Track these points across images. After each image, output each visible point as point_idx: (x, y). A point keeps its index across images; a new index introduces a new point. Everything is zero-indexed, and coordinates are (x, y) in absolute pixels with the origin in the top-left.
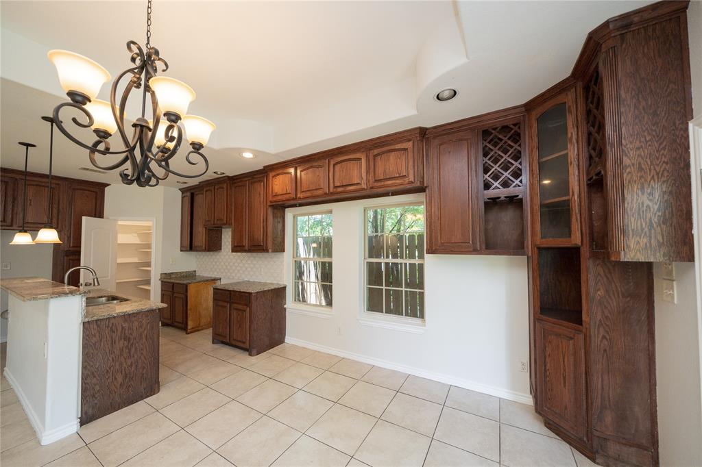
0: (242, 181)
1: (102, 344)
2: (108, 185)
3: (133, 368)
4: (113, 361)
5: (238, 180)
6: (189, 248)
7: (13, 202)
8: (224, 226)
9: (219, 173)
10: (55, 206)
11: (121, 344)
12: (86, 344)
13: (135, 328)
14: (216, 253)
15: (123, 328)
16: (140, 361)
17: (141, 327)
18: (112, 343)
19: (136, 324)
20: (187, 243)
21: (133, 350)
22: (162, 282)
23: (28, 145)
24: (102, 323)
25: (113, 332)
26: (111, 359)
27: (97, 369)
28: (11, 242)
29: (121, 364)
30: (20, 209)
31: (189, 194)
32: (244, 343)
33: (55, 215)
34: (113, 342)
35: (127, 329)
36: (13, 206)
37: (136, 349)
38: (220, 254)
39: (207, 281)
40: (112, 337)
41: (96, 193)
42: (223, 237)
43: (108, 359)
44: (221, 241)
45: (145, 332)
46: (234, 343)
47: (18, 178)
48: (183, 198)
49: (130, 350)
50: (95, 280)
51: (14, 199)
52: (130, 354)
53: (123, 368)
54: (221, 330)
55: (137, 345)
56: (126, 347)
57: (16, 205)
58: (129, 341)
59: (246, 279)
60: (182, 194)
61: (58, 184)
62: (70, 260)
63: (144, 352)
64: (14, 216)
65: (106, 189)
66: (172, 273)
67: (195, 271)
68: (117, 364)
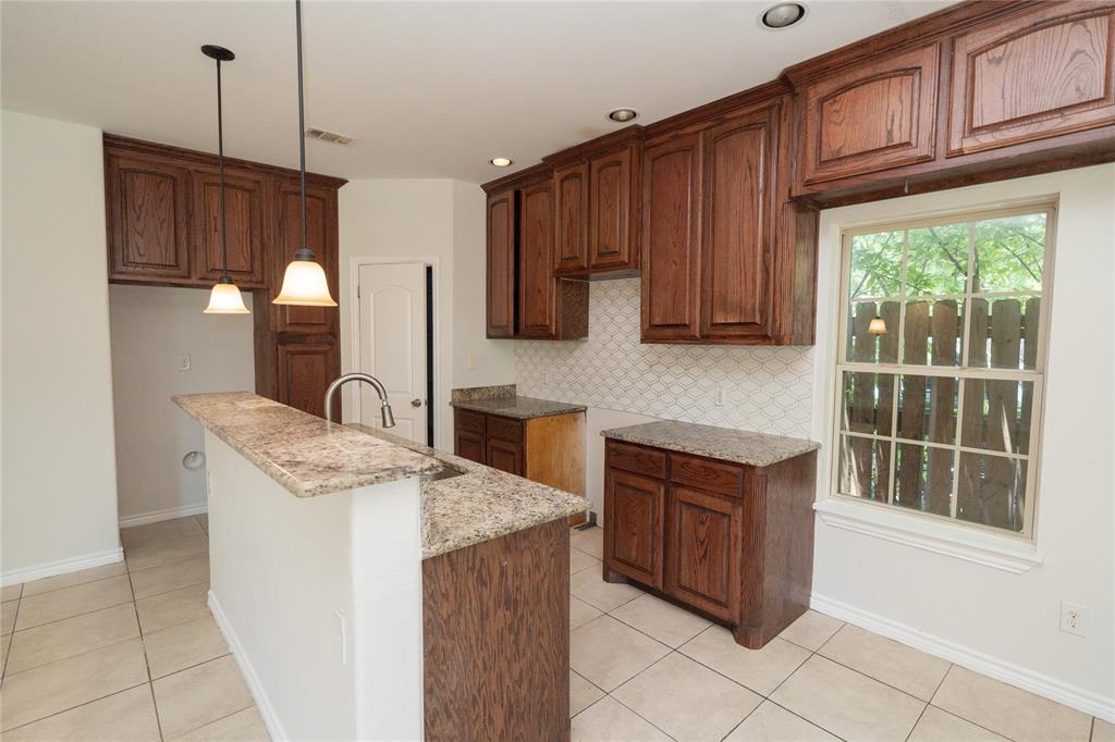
0: (677, 137)
1: (462, 621)
2: (343, 182)
3: (525, 686)
4: (485, 669)
5: (666, 137)
6: (512, 332)
7: (187, 223)
8: (593, 275)
9: (623, 115)
10: (256, 232)
11: (500, 618)
12: (430, 620)
13: (525, 572)
14: (571, 344)
15: (503, 572)
16: (537, 668)
17: (537, 566)
18: (482, 618)
19: (527, 558)
20: (506, 316)
21: (524, 635)
22: (455, 408)
23: (220, 54)
24: (461, 558)
25: (484, 584)
26: (480, 663)
27: (454, 693)
28: (205, 308)
29: (500, 676)
30: (199, 240)
31: (510, 195)
32: (724, 605)
33: (257, 254)
34: (484, 616)
35: (510, 572)
36: (188, 233)
37: (529, 632)
38: (585, 346)
39: (562, 413)
40: (481, 596)
41: (323, 199)
42: (592, 303)
43: (475, 666)
44: (587, 312)
45: (546, 583)
46: (680, 595)
47: (191, 168)
48: (490, 207)
49: (517, 634)
50: (386, 410)
51: (190, 216)
52: (517, 645)
53: (505, 689)
54: (634, 553)
55: (530, 621)
56: (511, 627)
57: (192, 232)
58: (516, 609)
59: (666, 416)
60: (488, 197)
61: (258, 182)
62: (288, 352)
63: (544, 642)
64: (192, 254)
65: (342, 191)
66: (474, 389)
67: (514, 386)
68: (494, 675)
